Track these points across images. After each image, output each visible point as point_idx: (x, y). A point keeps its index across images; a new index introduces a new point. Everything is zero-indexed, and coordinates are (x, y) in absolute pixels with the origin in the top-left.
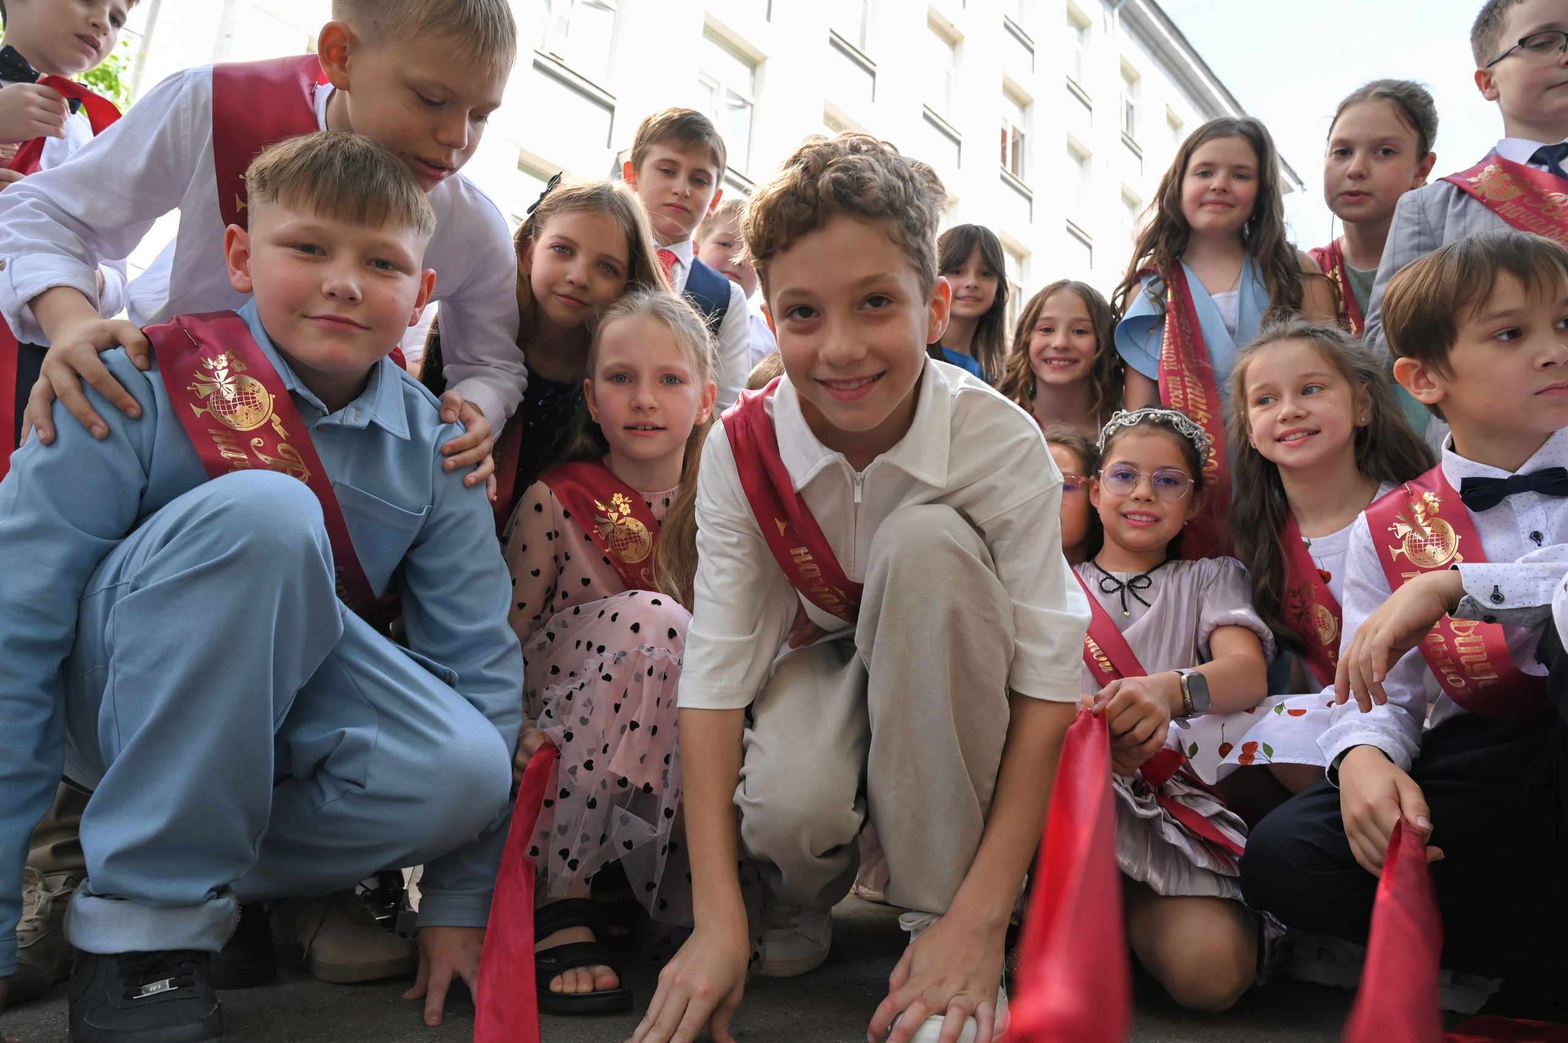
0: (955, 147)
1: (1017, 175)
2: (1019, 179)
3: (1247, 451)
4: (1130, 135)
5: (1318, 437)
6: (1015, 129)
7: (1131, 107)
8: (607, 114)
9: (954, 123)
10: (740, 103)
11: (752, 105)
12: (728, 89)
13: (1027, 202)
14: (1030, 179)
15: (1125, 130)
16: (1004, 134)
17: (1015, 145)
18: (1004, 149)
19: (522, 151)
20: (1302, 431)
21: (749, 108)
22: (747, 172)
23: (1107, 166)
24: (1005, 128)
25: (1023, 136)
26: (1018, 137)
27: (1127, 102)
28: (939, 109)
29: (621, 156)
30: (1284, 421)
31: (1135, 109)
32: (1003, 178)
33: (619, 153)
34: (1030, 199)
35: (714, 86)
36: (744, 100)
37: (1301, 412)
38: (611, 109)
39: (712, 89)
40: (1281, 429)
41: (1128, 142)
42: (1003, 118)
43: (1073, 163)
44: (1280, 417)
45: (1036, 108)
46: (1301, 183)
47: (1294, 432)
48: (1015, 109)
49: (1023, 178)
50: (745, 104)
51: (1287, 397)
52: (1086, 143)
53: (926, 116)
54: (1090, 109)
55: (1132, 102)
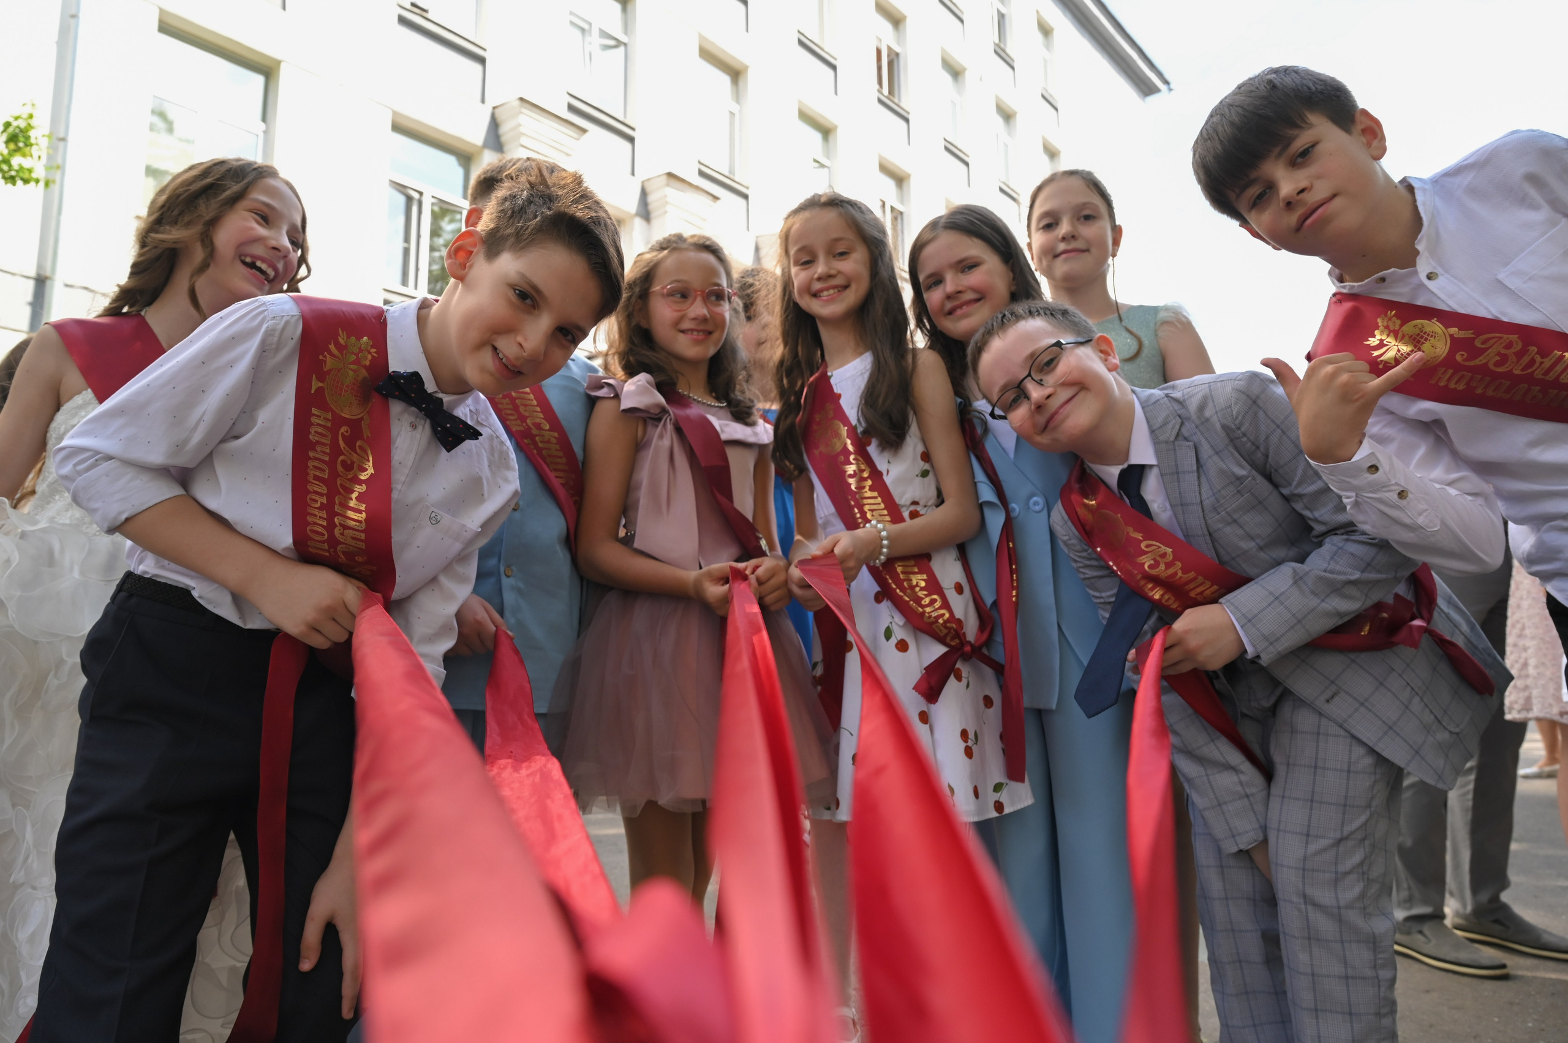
0: (831, 72)
1: (893, 96)
2: (896, 100)
3: (792, 305)
4: (1002, 46)
5: (848, 291)
6: (889, 48)
7: (1001, 16)
8: (477, 67)
9: (830, 47)
10: (612, 43)
11: (625, 44)
12: (600, 29)
13: (904, 124)
14: (907, 100)
15: (997, 41)
16: (879, 52)
17: (891, 64)
18: (879, 68)
19: (395, 113)
20: (834, 287)
21: (622, 48)
22: (625, 116)
23: (981, 79)
24: (879, 46)
25: (897, 55)
26: (893, 56)
27: (999, 11)
28: (813, 34)
29: (497, 111)
30: (819, 279)
31: (1007, 18)
32: (880, 101)
33: (494, 108)
34: (907, 120)
35: (586, 26)
36: (616, 39)
37: (833, 272)
38: (482, 61)
39: (583, 30)
40: (817, 286)
41: (1000, 52)
42: (877, 37)
43: (947, 78)
44: (816, 276)
45: (909, 25)
46: (1166, 82)
47: (827, 289)
48: (887, 26)
49: (899, 100)
50: (619, 43)
51: (821, 259)
52: (960, 57)
53: (801, 43)
54: (962, 21)
55: (1003, 10)
